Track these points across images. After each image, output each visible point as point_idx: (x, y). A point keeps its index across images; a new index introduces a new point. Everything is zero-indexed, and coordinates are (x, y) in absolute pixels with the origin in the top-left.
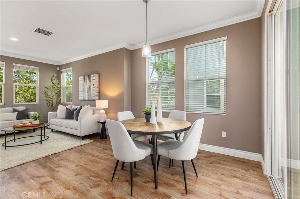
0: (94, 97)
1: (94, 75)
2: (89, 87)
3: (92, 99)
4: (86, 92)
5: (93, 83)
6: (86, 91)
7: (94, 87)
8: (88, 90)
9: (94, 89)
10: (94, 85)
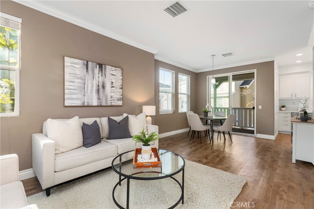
0: (112, 101)
1: (113, 68)
2: (101, 85)
3: (109, 104)
4: (91, 92)
5: (112, 80)
6: (92, 90)
7: (113, 87)
8: (98, 90)
9: (113, 88)
10: (113, 84)
